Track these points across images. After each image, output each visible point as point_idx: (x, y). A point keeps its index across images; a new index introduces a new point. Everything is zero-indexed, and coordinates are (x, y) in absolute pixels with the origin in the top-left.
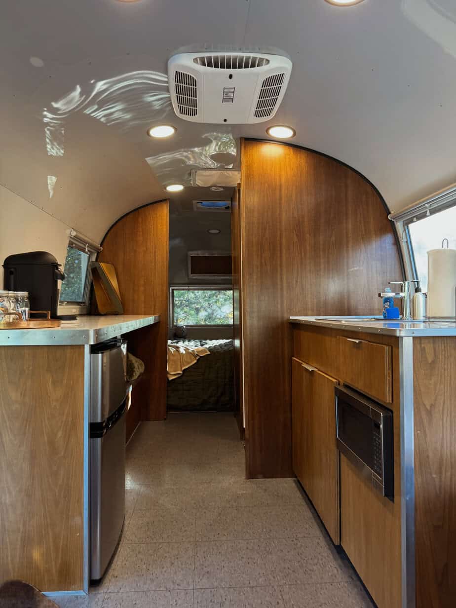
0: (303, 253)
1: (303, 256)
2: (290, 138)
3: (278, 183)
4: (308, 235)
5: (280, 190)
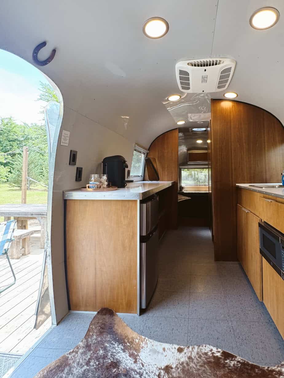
0: (242, 153)
1: (242, 154)
2: (235, 98)
3: (229, 119)
4: (244, 144)
5: (230, 122)
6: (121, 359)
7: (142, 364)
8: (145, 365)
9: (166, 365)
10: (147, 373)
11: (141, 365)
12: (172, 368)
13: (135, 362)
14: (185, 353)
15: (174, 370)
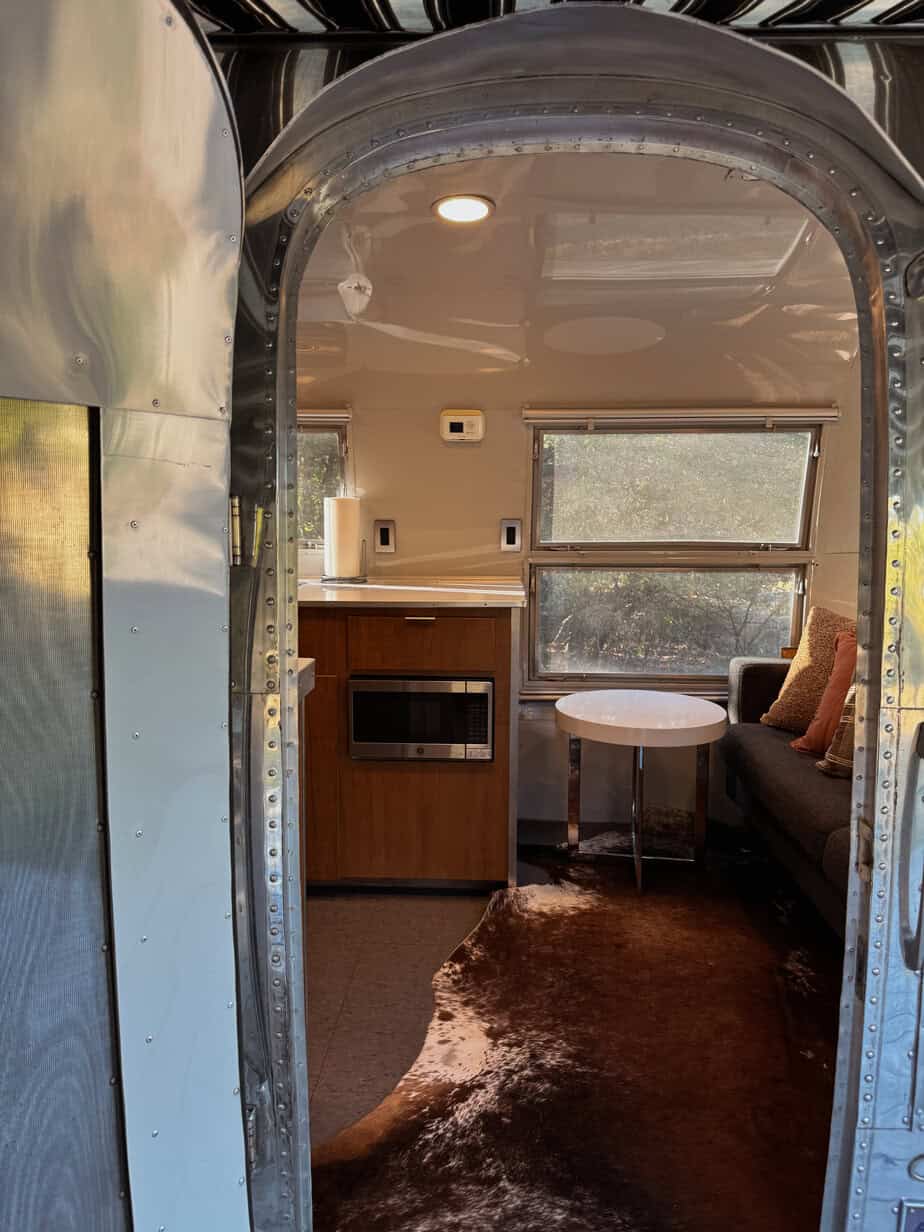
6: (474, 1114)
7: (485, 1074)
8: (487, 1068)
9: (485, 1037)
10: (507, 1064)
11: (488, 1076)
12: (492, 1028)
13: (481, 1086)
14: (455, 1009)
15: (495, 1026)
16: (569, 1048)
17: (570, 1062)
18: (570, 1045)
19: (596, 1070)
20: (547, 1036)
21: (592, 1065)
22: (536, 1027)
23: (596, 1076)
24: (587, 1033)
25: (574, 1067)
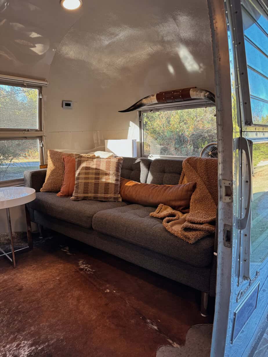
16: (29, 342)
17: (33, 348)
18: (29, 340)
19: (47, 344)
20: (15, 344)
21: (44, 343)
22: (7, 343)
23: (48, 346)
24: (32, 331)
25: (37, 349)
